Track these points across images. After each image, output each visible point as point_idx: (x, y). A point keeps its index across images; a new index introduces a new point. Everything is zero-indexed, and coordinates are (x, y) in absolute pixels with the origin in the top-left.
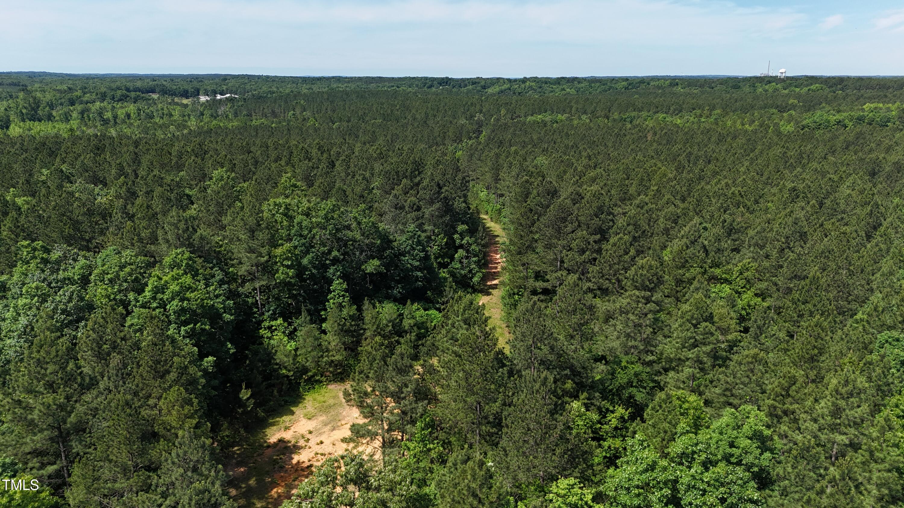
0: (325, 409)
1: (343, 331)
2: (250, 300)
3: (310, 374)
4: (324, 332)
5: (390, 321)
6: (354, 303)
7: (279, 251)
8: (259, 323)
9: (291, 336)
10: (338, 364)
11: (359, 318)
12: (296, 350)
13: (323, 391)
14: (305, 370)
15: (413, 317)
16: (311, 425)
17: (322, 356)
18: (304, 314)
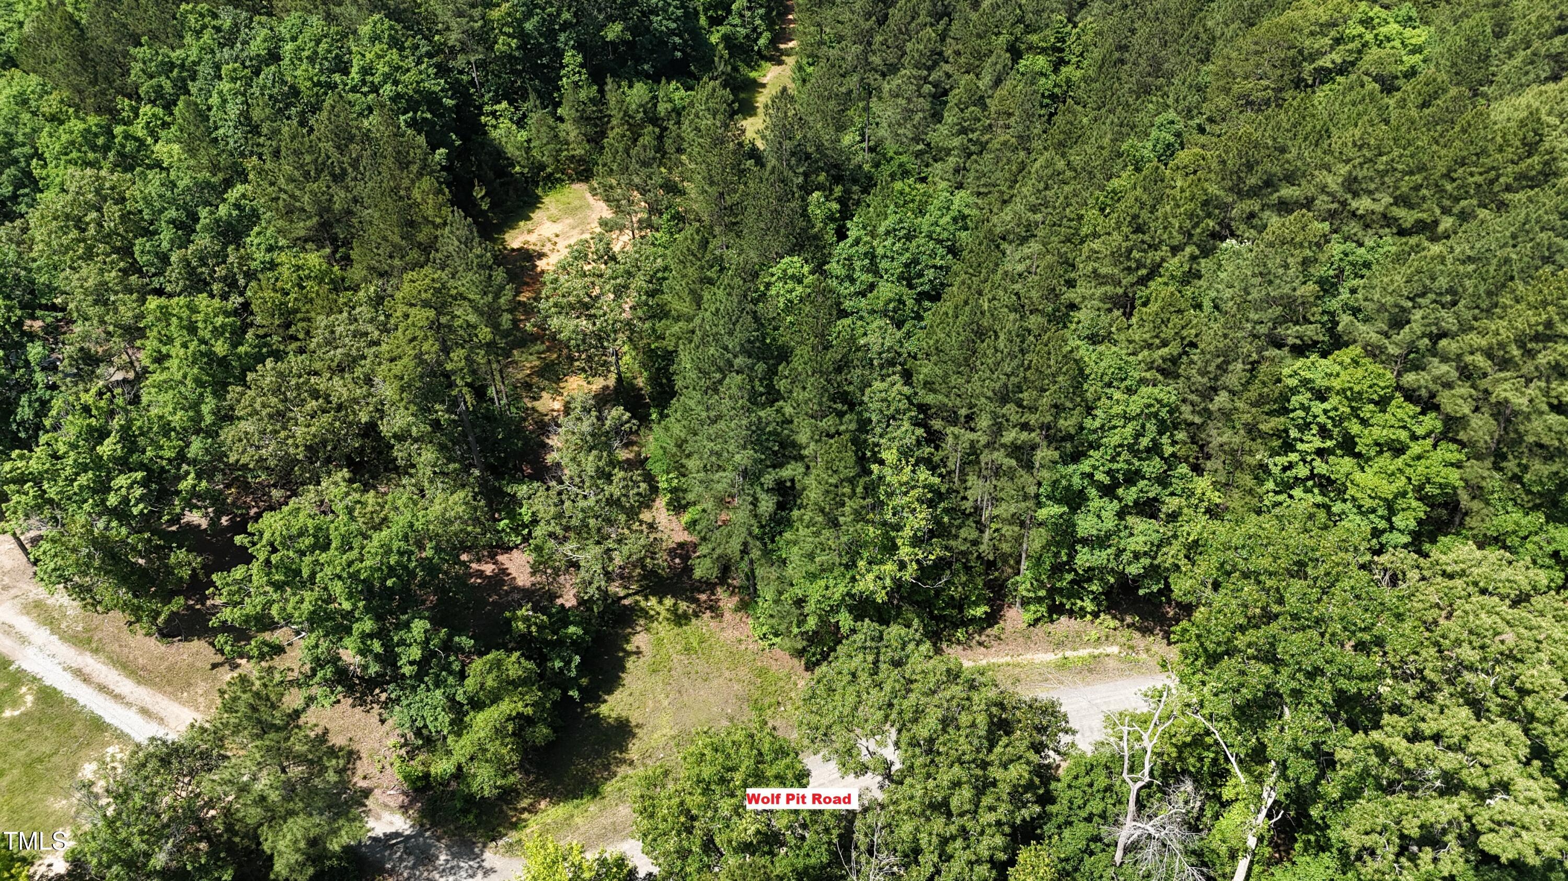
0: (571, 211)
1: (583, 119)
2: (465, 78)
3: (549, 170)
4: (561, 119)
5: (641, 106)
6: (595, 82)
7: (495, 14)
8: (480, 108)
9: (521, 123)
10: (581, 160)
11: (600, 100)
12: (529, 141)
13: (566, 191)
14: (543, 167)
15: (670, 100)
16: (557, 228)
17: (560, 150)
18: (532, 96)
